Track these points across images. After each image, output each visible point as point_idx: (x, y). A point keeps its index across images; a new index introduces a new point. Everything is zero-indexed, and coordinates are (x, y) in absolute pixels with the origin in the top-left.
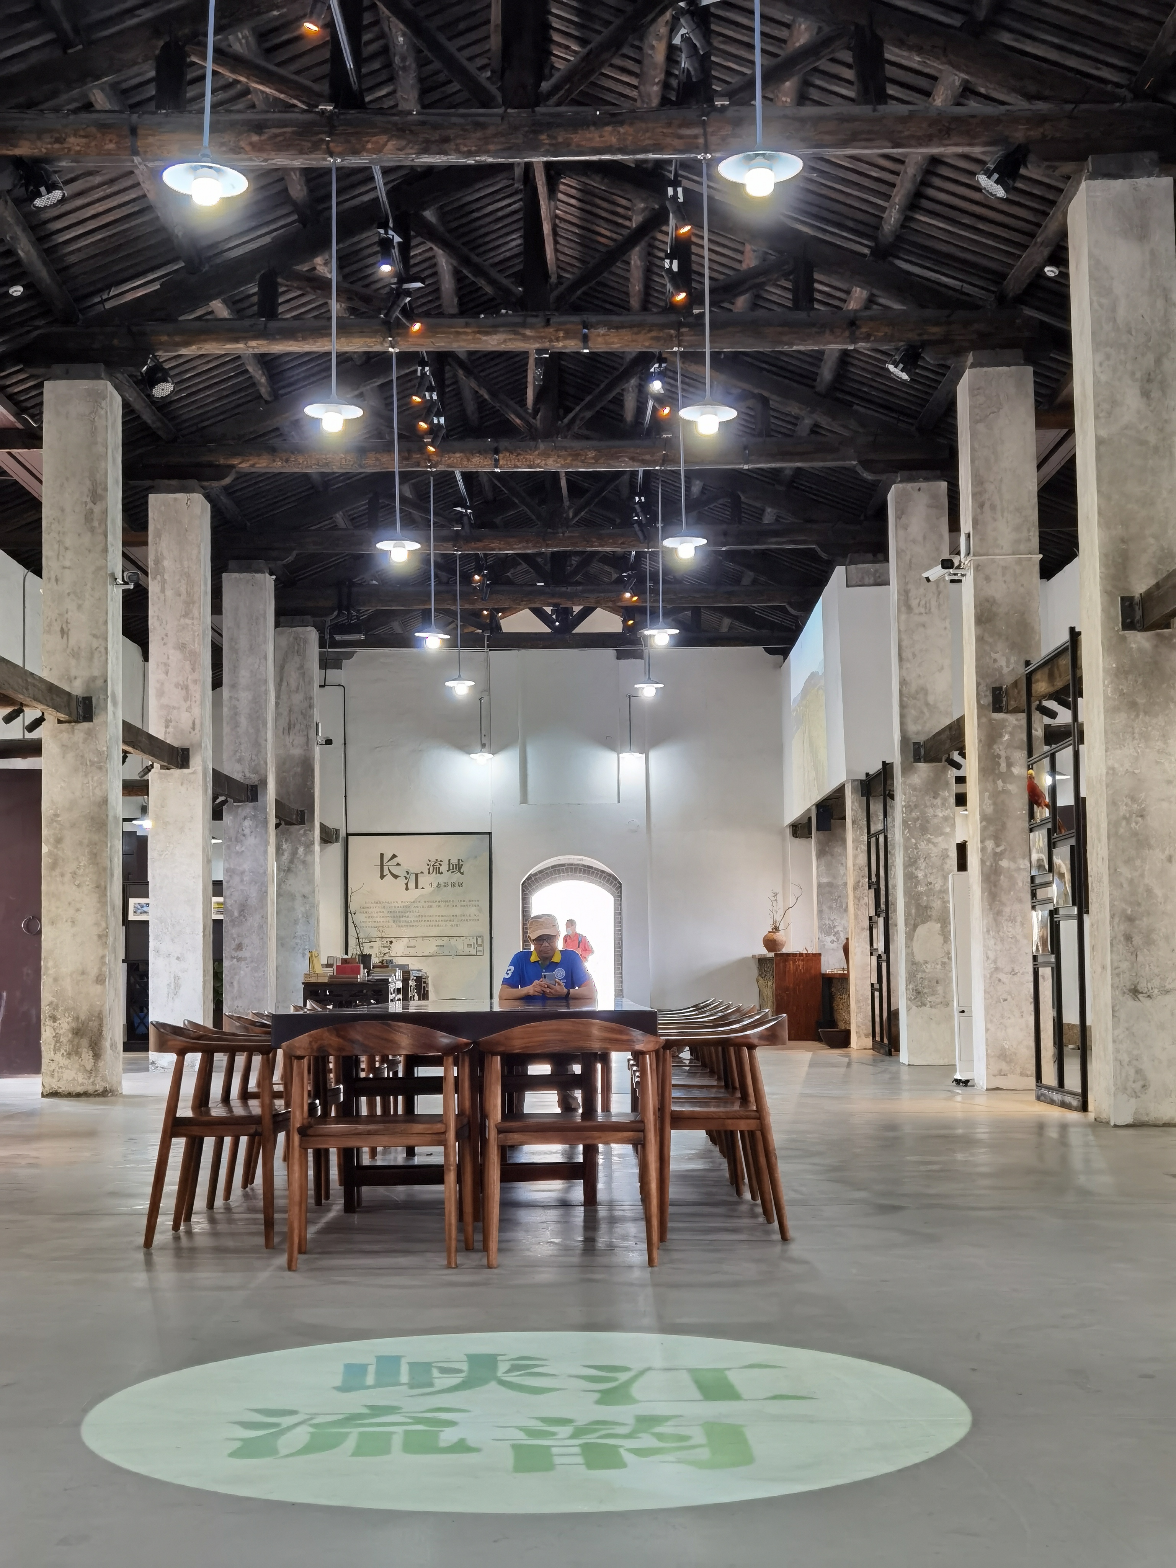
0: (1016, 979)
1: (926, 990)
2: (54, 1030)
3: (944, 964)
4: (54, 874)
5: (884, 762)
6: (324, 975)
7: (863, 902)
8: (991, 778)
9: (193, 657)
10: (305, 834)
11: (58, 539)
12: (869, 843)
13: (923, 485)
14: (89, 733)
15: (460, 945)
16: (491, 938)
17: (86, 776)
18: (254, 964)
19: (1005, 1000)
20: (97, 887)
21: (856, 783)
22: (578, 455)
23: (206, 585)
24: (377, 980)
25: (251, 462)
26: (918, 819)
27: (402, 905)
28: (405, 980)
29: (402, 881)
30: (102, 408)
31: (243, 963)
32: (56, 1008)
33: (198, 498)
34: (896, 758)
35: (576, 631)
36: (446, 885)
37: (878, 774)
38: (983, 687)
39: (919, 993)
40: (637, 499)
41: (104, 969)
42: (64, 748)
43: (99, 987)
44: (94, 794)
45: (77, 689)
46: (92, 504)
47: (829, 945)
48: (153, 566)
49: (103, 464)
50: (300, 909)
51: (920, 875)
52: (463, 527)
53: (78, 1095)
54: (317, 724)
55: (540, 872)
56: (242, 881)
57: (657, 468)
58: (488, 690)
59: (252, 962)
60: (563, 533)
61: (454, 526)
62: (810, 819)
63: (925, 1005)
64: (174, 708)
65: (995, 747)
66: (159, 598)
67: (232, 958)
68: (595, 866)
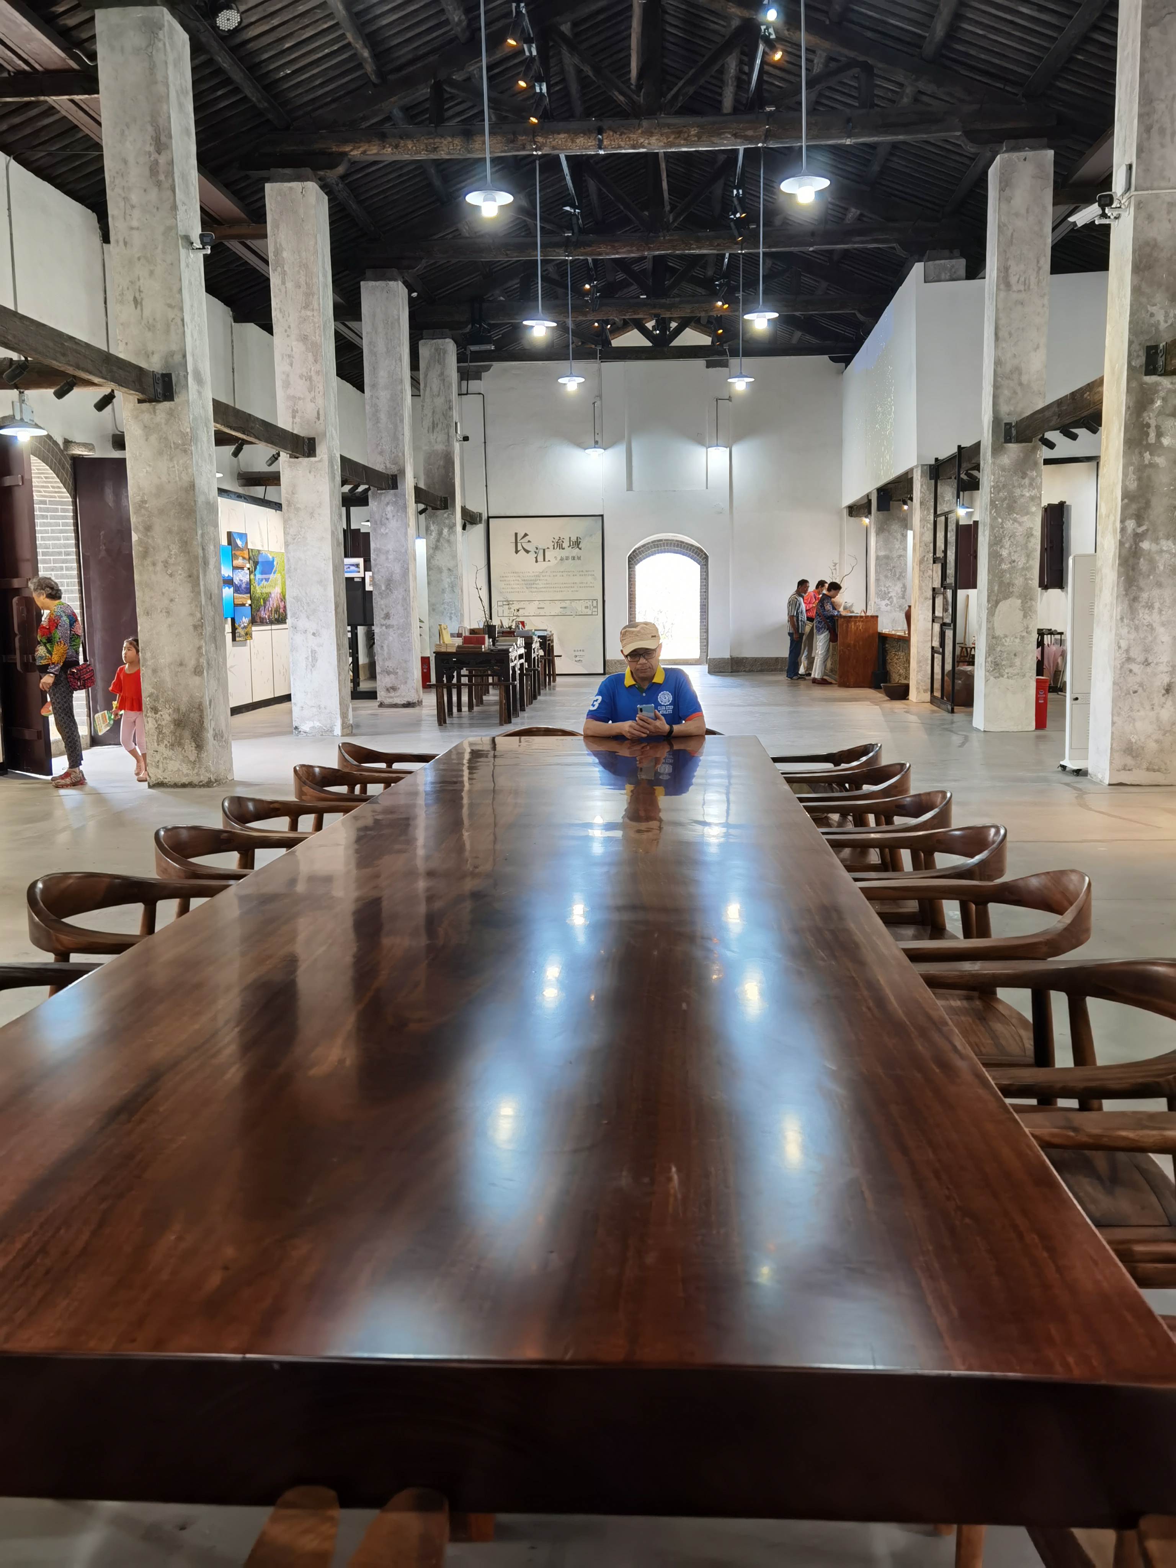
0: (1149, 670)
1: (1004, 663)
2: (156, 721)
3: (1022, 637)
4: (145, 563)
5: (959, 447)
6: (452, 645)
7: (926, 575)
8: (1137, 451)
9: (314, 349)
10: (448, 518)
11: (123, 195)
12: (935, 523)
13: (1030, 154)
14: (171, 413)
15: (580, 607)
16: (604, 602)
17: (171, 459)
18: (400, 631)
19: (1135, 692)
20: (190, 576)
21: (925, 467)
22: (680, 133)
23: (325, 276)
24: (499, 650)
25: (361, 149)
26: (1005, 499)
27: (533, 574)
28: (528, 645)
29: (532, 555)
30: (160, 40)
31: (391, 629)
32: (156, 700)
33: (312, 187)
34: (987, 439)
35: (673, 344)
36: (567, 558)
37: (951, 459)
38: (1136, 346)
39: (998, 665)
40: (735, 192)
41: (201, 660)
42: (148, 430)
43: (197, 678)
44: (180, 479)
45: (154, 364)
46: (156, 155)
47: (883, 608)
48: (274, 258)
49: (165, 107)
50: (446, 581)
51: (1005, 553)
52: (573, 233)
53: (184, 786)
54: (456, 423)
55: (643, 546)
56: (387, 559)
57: (760, 145)
58: (600, 396)
59: (398, 629)
60: (664, 237)
61: (565, 233)
62: (870, 501)
63: (1003, 676)
64: (299, 398)
65: (1145, 414)
66: (280, 290)
67: (382, 625)
68: (686, 541)
